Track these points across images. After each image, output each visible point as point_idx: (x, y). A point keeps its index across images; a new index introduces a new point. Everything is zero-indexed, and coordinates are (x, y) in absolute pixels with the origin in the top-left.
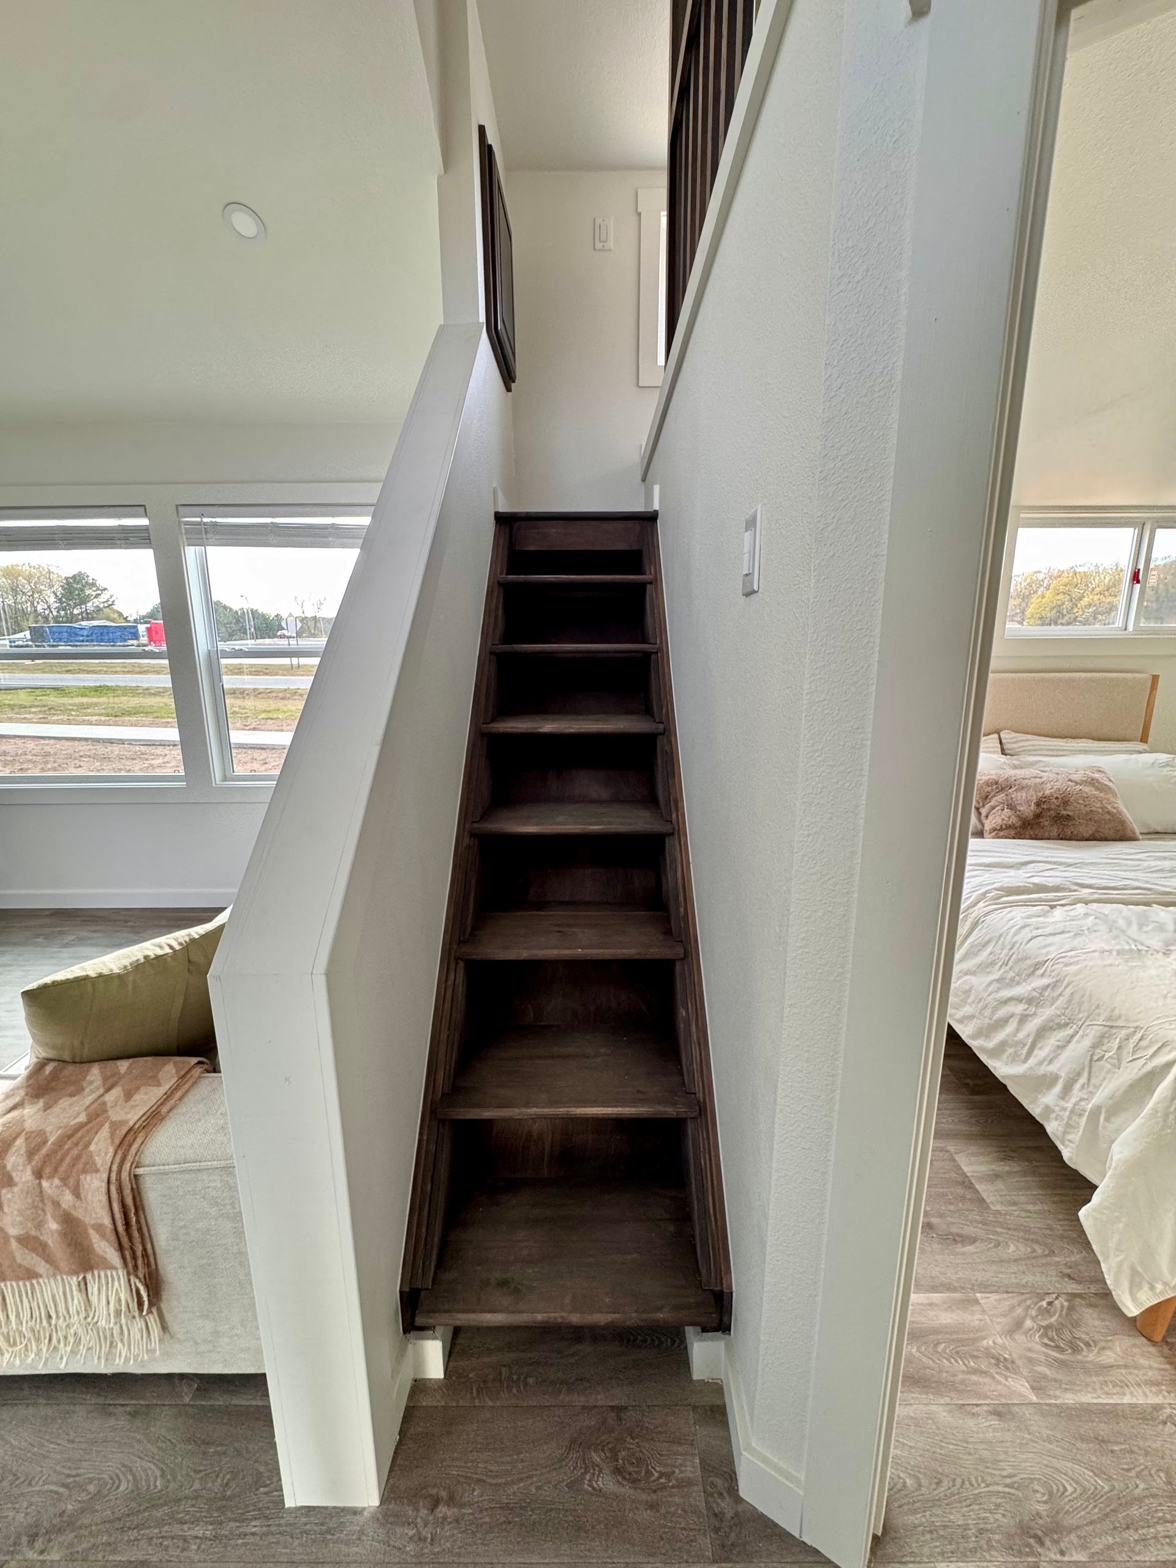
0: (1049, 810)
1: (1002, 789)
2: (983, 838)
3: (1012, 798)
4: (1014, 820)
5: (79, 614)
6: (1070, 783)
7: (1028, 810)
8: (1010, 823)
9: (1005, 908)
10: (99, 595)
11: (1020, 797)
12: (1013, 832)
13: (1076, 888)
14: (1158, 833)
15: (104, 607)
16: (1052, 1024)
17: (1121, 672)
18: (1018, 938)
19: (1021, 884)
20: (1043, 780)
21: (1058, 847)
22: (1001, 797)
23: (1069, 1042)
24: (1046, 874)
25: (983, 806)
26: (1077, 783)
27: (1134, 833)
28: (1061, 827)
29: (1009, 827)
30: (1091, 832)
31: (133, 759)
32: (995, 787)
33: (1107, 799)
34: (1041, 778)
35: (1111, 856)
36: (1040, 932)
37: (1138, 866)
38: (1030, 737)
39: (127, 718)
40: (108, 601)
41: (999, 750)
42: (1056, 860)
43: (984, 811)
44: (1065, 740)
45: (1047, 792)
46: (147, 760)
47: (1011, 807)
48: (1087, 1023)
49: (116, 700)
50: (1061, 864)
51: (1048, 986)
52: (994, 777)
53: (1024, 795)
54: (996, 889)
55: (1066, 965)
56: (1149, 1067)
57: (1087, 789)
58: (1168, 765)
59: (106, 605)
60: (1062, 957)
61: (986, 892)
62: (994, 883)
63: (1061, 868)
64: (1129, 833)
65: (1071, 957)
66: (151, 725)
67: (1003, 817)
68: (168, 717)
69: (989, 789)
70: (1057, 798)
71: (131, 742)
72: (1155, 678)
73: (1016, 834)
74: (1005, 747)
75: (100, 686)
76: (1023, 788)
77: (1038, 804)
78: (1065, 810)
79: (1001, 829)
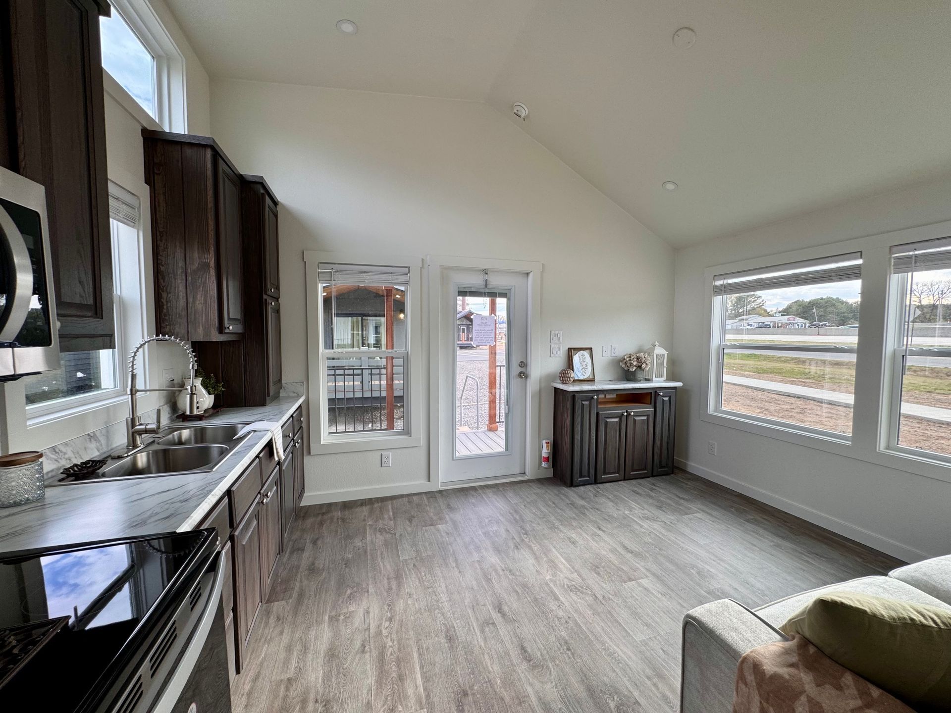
5: (742, 312)
10: (756, 300)
15: (757, 307)
31: (770, 402)
39: (765, 375)
40: (760, 303)
46: (779, 404)
49: (759, 363)
59: (758, 306)
66: (781, 381)
68: (793, 377)
71: (769, 391)
75: (751, 354)
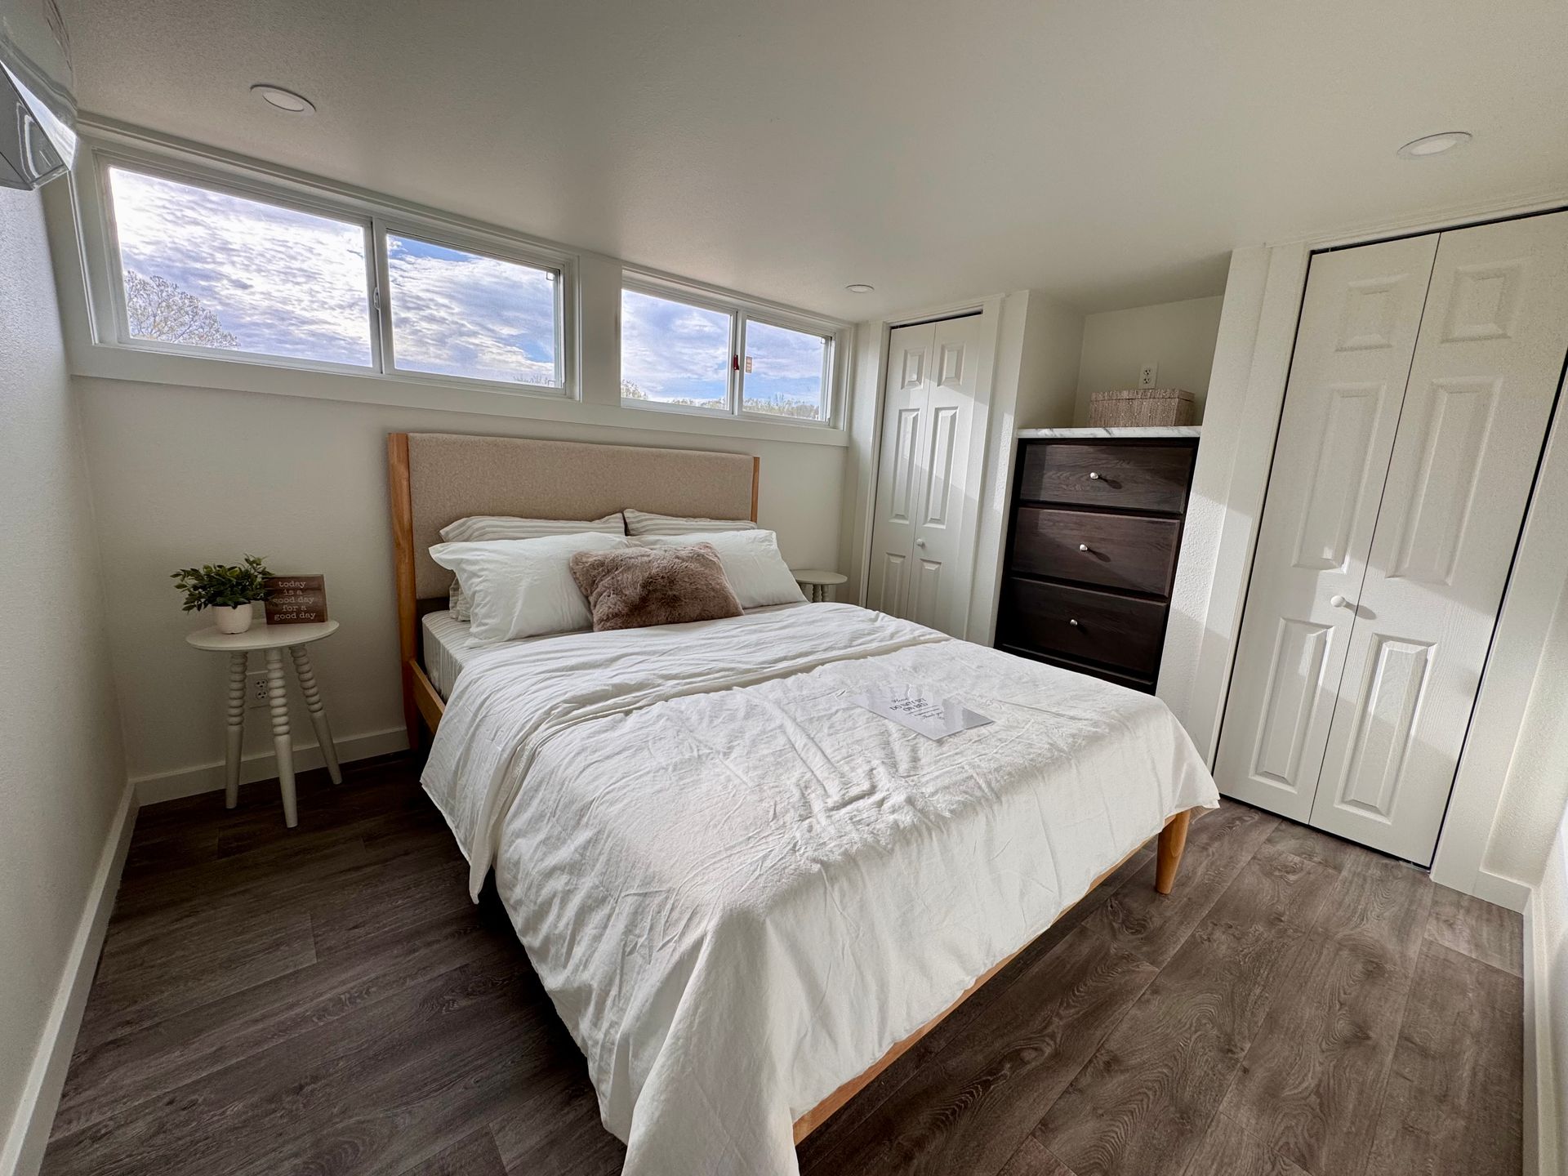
0: (655, 591)
1: (609, 571)
2: (593, 632)
3: (618, 581)
4: (620, 607)
6: (677, 560)
7: (633, 593)
8: (616, 610)
9: (569, 727)
11: (627, 577)
12: (619, 621)
13: (660, 681)
14: (762, 606)
16: (590, 901)
17: (729, 452)
18: (570, 770)
19: (598, 688)
20: (651, 558)
21: (664, 632)
22: (607, 581)
23: (605, 927)
24: (634, 669)
25: (592, 593)
26: (683, 560)
27: (737, 609)
28: (669, 609)
29: (616, 615)
30: (698, 612)
32: (601, 569)
33: (712, 575)
34: (649, 556)
35: (710, 636)
36: (596, 757)
37: (728, 643)
38: (653, 516)
41: (623, 530)
42: (653, 648)
43: (592, 599)
44: (685, 519)
45: (654, 571)
47: (618, 591)
48: (623, 894)
50: (654, 653)
51: (589, 842)
52: (600, 558)
53: (630, 577)
54: (565, 702)
55: (612, 804)
56: (676, 956)
57: (693, 566)
58: (766, 540)
60: (608, 793)
61: (552, 709)
62: (566, 693)
63: (654, 658)
64: (732, 610)
65: (620, 789)
67: (609, 604)
69: (595, 573)
70: (663, 577)
72: (756, 460)
73: (623, 623)
74: (630, 527)
76: (629, 568)
77: (644, 586)
78: (671, 589)
79: (608, 619)
